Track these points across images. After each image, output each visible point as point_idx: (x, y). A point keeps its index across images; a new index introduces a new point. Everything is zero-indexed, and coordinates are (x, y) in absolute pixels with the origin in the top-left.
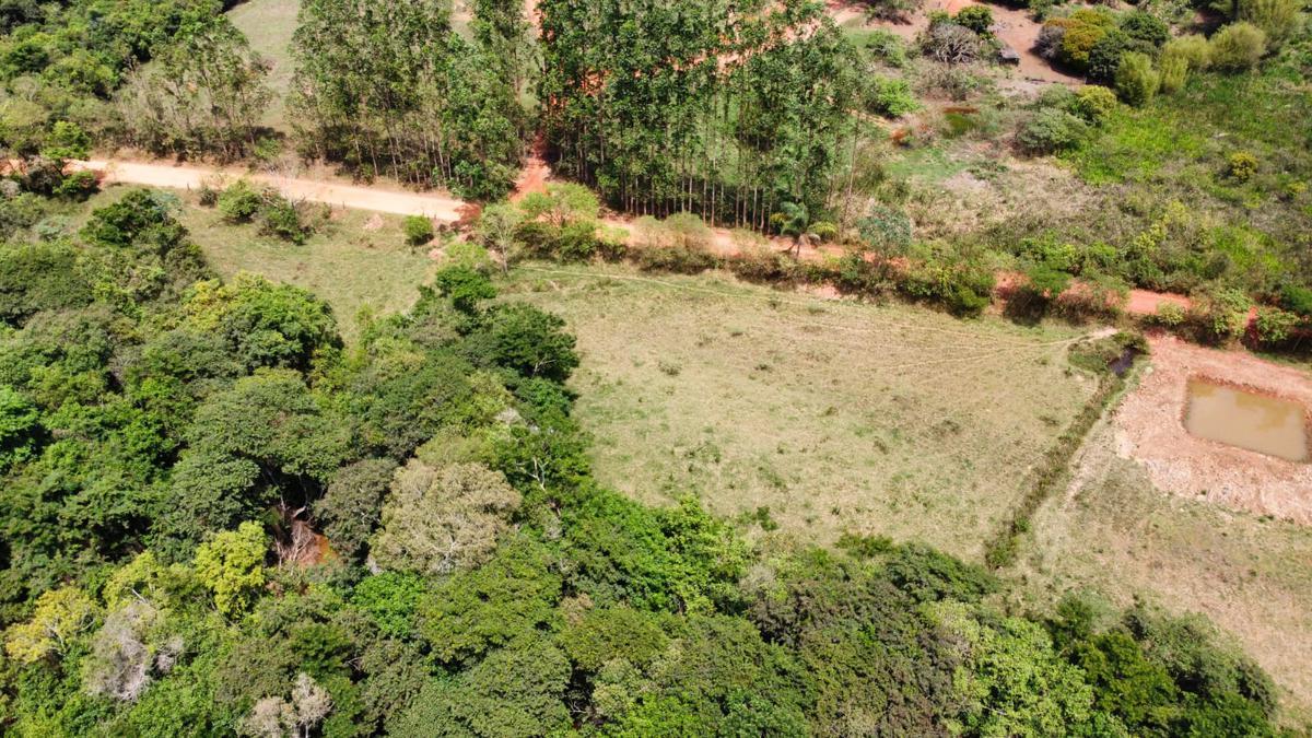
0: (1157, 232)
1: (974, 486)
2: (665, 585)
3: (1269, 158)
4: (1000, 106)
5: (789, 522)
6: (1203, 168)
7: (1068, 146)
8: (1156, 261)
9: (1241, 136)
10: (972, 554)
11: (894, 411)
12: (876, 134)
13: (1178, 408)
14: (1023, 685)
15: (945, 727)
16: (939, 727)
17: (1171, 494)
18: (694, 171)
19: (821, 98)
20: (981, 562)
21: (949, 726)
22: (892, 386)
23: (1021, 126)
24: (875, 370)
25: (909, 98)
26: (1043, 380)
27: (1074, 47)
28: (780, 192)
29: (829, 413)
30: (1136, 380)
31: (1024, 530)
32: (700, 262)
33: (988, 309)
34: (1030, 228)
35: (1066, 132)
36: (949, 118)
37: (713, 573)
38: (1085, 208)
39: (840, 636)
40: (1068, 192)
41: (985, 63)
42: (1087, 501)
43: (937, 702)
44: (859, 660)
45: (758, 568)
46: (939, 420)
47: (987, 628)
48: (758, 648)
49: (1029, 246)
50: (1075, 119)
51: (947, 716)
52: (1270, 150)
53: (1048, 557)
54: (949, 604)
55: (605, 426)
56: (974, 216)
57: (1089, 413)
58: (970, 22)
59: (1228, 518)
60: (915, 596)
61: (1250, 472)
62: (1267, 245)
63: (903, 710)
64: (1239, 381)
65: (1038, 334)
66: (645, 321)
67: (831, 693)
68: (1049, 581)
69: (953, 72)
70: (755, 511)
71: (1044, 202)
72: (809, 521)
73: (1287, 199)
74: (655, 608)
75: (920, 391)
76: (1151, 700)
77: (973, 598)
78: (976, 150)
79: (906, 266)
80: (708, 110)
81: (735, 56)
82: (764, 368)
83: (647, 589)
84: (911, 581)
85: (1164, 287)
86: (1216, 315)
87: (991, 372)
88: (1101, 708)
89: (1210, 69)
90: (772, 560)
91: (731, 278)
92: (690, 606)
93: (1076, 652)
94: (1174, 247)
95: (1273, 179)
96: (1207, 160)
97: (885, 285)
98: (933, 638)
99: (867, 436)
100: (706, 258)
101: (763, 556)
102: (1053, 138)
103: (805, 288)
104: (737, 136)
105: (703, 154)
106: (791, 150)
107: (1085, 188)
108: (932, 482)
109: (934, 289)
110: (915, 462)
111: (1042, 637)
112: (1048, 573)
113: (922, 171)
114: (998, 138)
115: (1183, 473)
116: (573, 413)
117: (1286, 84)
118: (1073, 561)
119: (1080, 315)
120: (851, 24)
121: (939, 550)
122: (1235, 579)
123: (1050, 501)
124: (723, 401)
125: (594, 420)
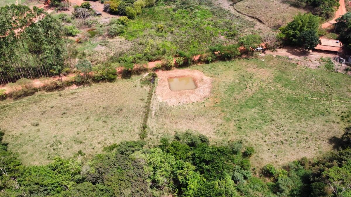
0: (148, 47)
2: (59, 184)
4: (101, 27)
5: (88, 151)
6: (153, 30)
7: (121, 33)
8: (151, 54)
9: (158, 21)
10: (136, 138)
11: (104, 111)
12: (71, 42)
13: (168, 86)
14: (159, 163)
15: (146, 182)
16: (145, 182)
17: (173, 106)
18: (20, 66)
19: (52, 35)
20: (139, 139)
21: (147, 181)
22: (101, 105)
23: (108, 30)
24: (95, 103)
25: (77, 30)
26: (137, 91)
27: (113, 8)
28: (50, 64)
29: (87, 118)
30: (157, 83)
31: (146, 127)
32: (33, 91)
33: (118, 78)
34: (120, 55)
35: (119, 29)
36: (89, 33)
37: (72, 174)
38: (131, 47)
39: (113, 173)
40: (125, 44)
41: (93, 16)
42: (157, 115)
43: (142, 177)
44: (120, 177)
45: (85, 167)
46: (116, 109)
47: (147, 154)
48: (93, 187)
49: (121, 59)
50: (120, 25)
51: (146, 179)
52: (164, 23)
53: (154, 131)
54: (136, 152)
55: (21, 149)
56: (105, 56)
57: (150, 94)
58: (85, 7)
59: (186, 106)
60: (127, 155)
61: (187, 95)
62: (172, 44)
63: (136, 183)
64: (177, 76)
65: (132, 80)
66: (22, 113)
67: (117, 189)
68: (156, 136)
69: (86, 20)
70: (77, 152)
71: (121, 48)
72: (93, 148)
73: (172, 33)
74: (58, 192)
75: (109, 104)
76: (187, 152)
77: (141, 148)
78: (99, 39)
79: (93, 74)
80: (17, 47)
81: (20, 29)
82: (64, 113)
83: (54, 188)
84: (125, 151)
85: (155, 60)
86: (168, 63)
87: (124, 93)
88: (177, 160)
89: (146, 7)
90: (87, 163)
91: (45, 92)
92: (69, 186)
93: (168, 150)
94: (154, 50)
95: (168, 29)
96: (153, 28)
97: (89, 80)
98: (136, 162)
99: (100, 120)
100: (34, 89)
101: (84, 163)
102: (117, 31)
103: (67, 88)
104: (30, 52)
105: (21, 60)
106: (48, 52)
107: (129, 42)
108: (121, 125)
109: (102, 77)
110: (115, 122)
111: (159, 150)
113: (87, 48)
114: (104, 35)
115: (174, 100)
116: (8, 149)
117: (163, 7)
118: (159, 130)
119: (139, 72)
120: (53, 13)
121: (129, 141)
122: (192, 119)
123: (149, 118)
124: (56, 127)
125: (17, 148)
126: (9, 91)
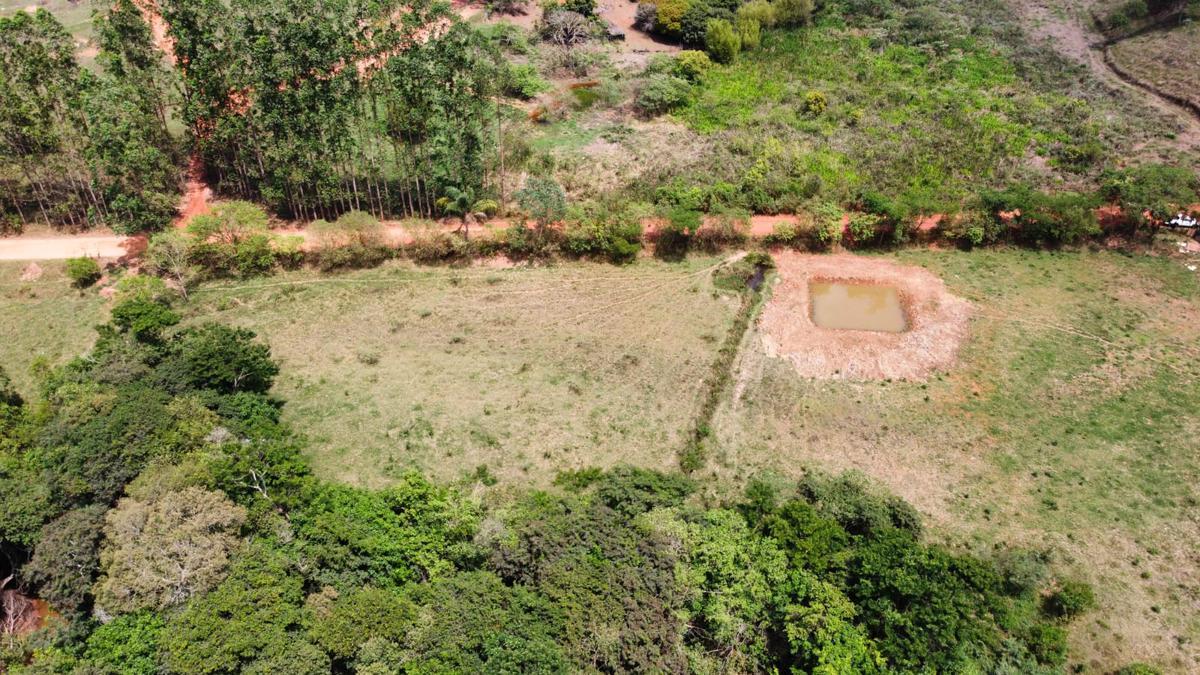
0: (761, 166)
1: (659, 406)
2: (405, 558)
3: (834, 92)
4: (617, 78)
5: (508, 474)
6: (787, 108)
7: (677, 105)
8: (766, 190)
9: (810, 78)
10: (668, 464)
11: (580, 356)
12: (516, 116)
13: (805, 308)
14: (731, 564)
15: (675, 618)
16: (670, 618)
17: (813, 378)
18: (355, 172)
19: (461, 87)
20: (677, 470)
21: (679, 616)
22: (573, 335)
23: (637, 92)
24: (556, 324)
25: (538, 80)
26: (697, 306)
27: (667, 19)
28: (439, 179)
29: (524, 369)
30: (769, 291)
31: (707, 435)
32: (378, 255)
34: (662, 179)
35: (675, 92)
36: (576, 93)
37: (447, 536)
38: (702, 155)
39: (573, 564)
40: (686, 143)
41: (597, 41)
42: (751, 399)
43: (665, 598)
44: (594, 580)
45: (488, 522)
46: (619, 356)
47: (693, 524)
48: (502, 593)
49: (664, 193)
50: (678, 80)
51: (675, 608)
52: (833, 86)
53: (730, 453)
54: (658, 512)
55: (317, 425)
56: (613, 175)
57: (738, 325)
58: (577, 7)
59: (858, 388)
60: (628, 512)
61: (867, 348)
62: (845, 163)
63: (639, 614)
64: (846, 277)
65: (685, 267)
66: (336, 318)
67: (576, 616)
68: (735, 472)
69: (572, 53)
70: (475, 471)
71: (669, 154)
72: (525, 469)
73: (852, 124)
74: (399, 582)
75: (599, 335)
76: (831, 550)
77: (676, 501)
78: (604, 118)
79: (567, 229)
80: (357, 115)
81: (373, 61)
82: (457, 341)
83: (388, 566)
84: (622, 500)
85: (776, 210)
86: (819, 226)
87: (654, 307)
88: (795, 567)
89: (776, 26)
90: (498, 512)
91: (410, 265)
92: (432, 572)
93: (766, 525)
94: (778, 176)
95: (840, 110)
96: (790, 101)
97: (550, 247)
98: (651, 544)
99: (561, 383)
100: (383, 250)
101: (490, 510)
102: (665, 99)
103: (479, 262)
104: (389, 134)
105: (360, 154)
106: (443, 139)
107: (699, 138)
108: (624, 411)
109: (593, 244)
110: (606, 398)
111: (737, 520)
112: (732, 465)
113: (562, 142)
114: (620, 105)
115: (819, 359)
116: (282, 419)
117: (835, 31)
118: (750, 451)
119: (715, 244)
120: (476, 19)
121: (642, 469)
122: (873, 435)
123: (722, 406)
124: (426, 378)
125: (305, 421)
126: (314, 245)
